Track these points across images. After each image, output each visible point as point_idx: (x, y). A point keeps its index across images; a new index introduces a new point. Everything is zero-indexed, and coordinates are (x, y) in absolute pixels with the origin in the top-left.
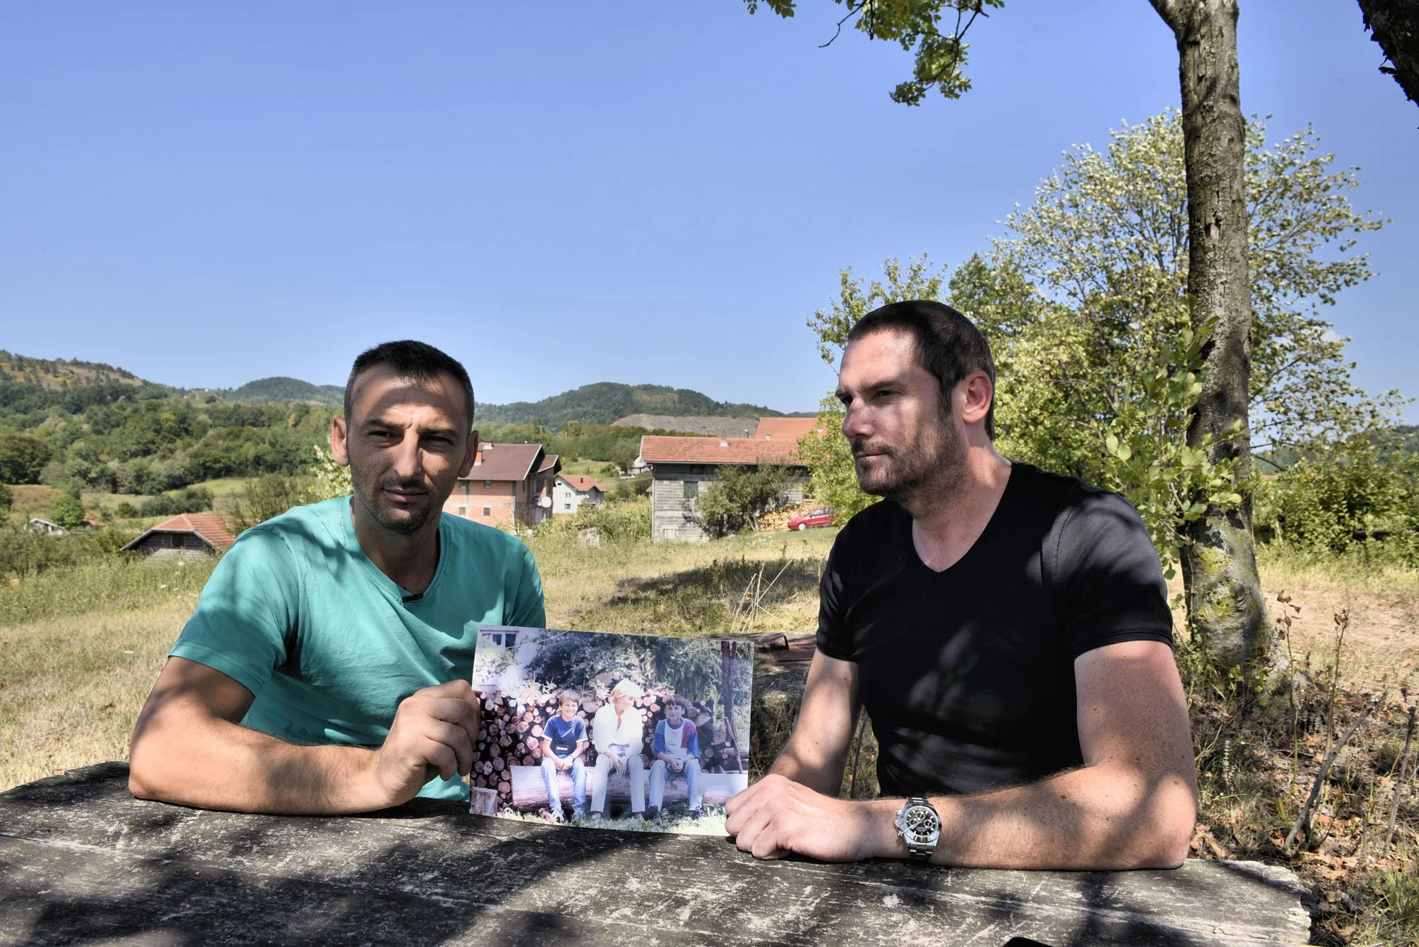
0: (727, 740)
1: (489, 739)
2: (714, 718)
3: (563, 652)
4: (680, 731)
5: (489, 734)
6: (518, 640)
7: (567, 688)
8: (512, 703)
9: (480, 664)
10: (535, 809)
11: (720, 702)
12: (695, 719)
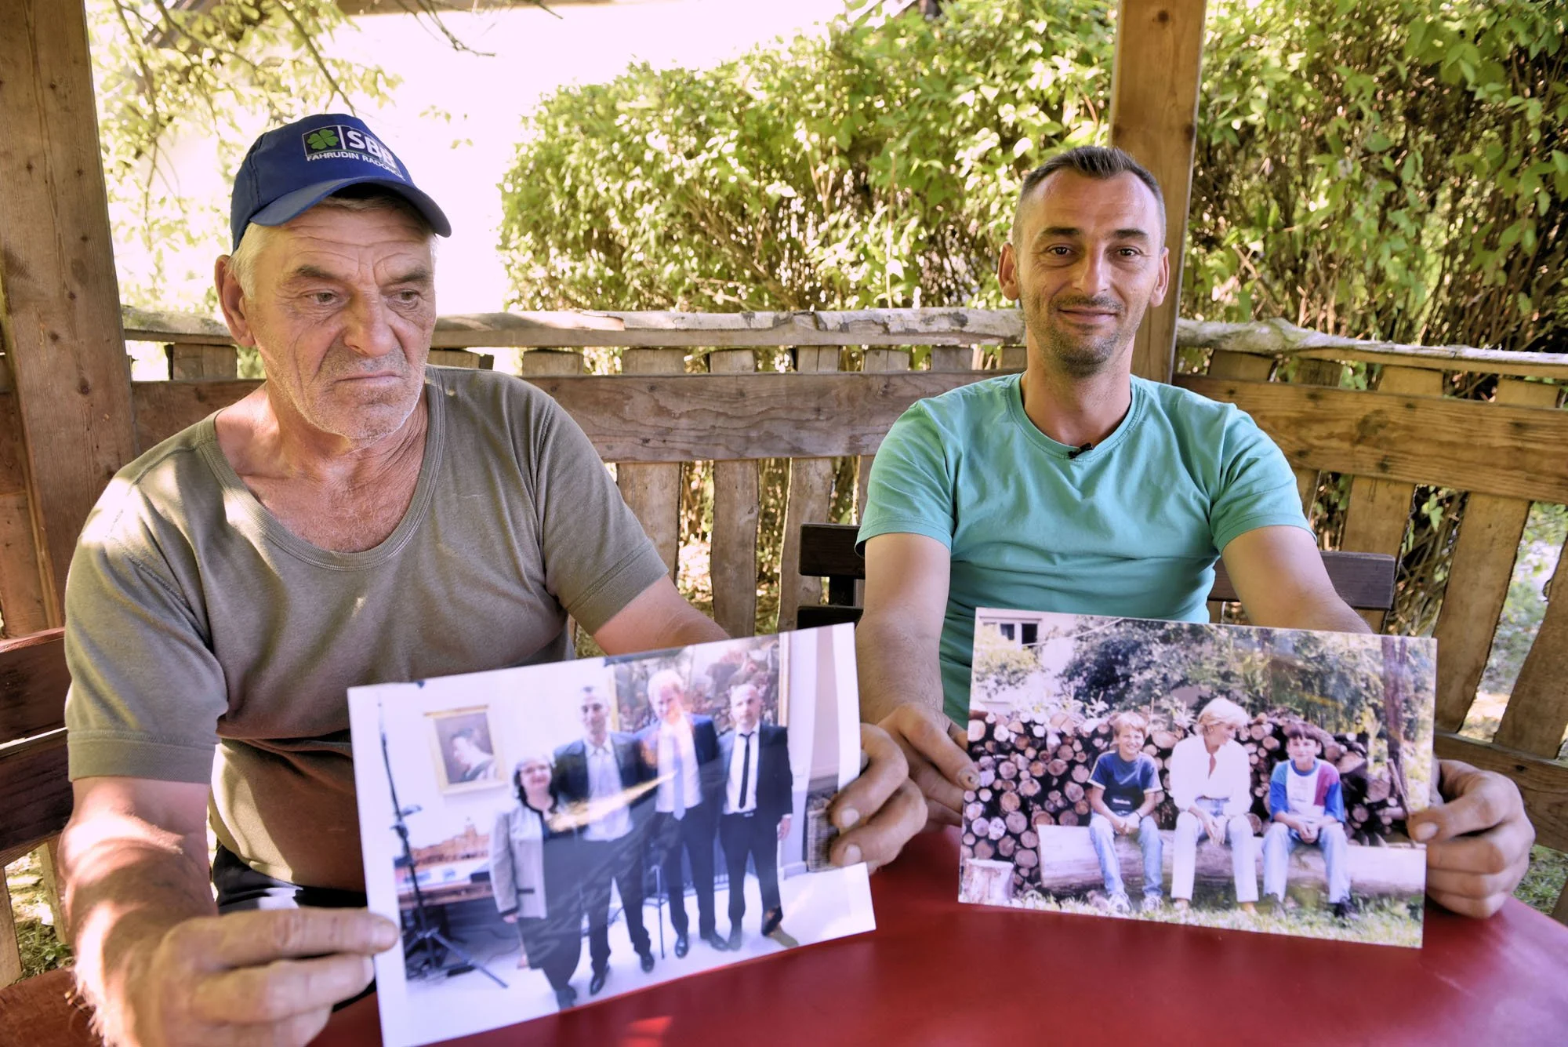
0: (1391, 795)
1: (998, 785)
2: (1370, 760)
3: (1117, 653)
4: (1312, 780)
5: (998, 776)
6: (1041, 633)
7: (1125, 709)
8: (1038, 732)
9: (983, 669)
10: (1080, 892)
11: (1380, 736)
12: (1337, 761)
